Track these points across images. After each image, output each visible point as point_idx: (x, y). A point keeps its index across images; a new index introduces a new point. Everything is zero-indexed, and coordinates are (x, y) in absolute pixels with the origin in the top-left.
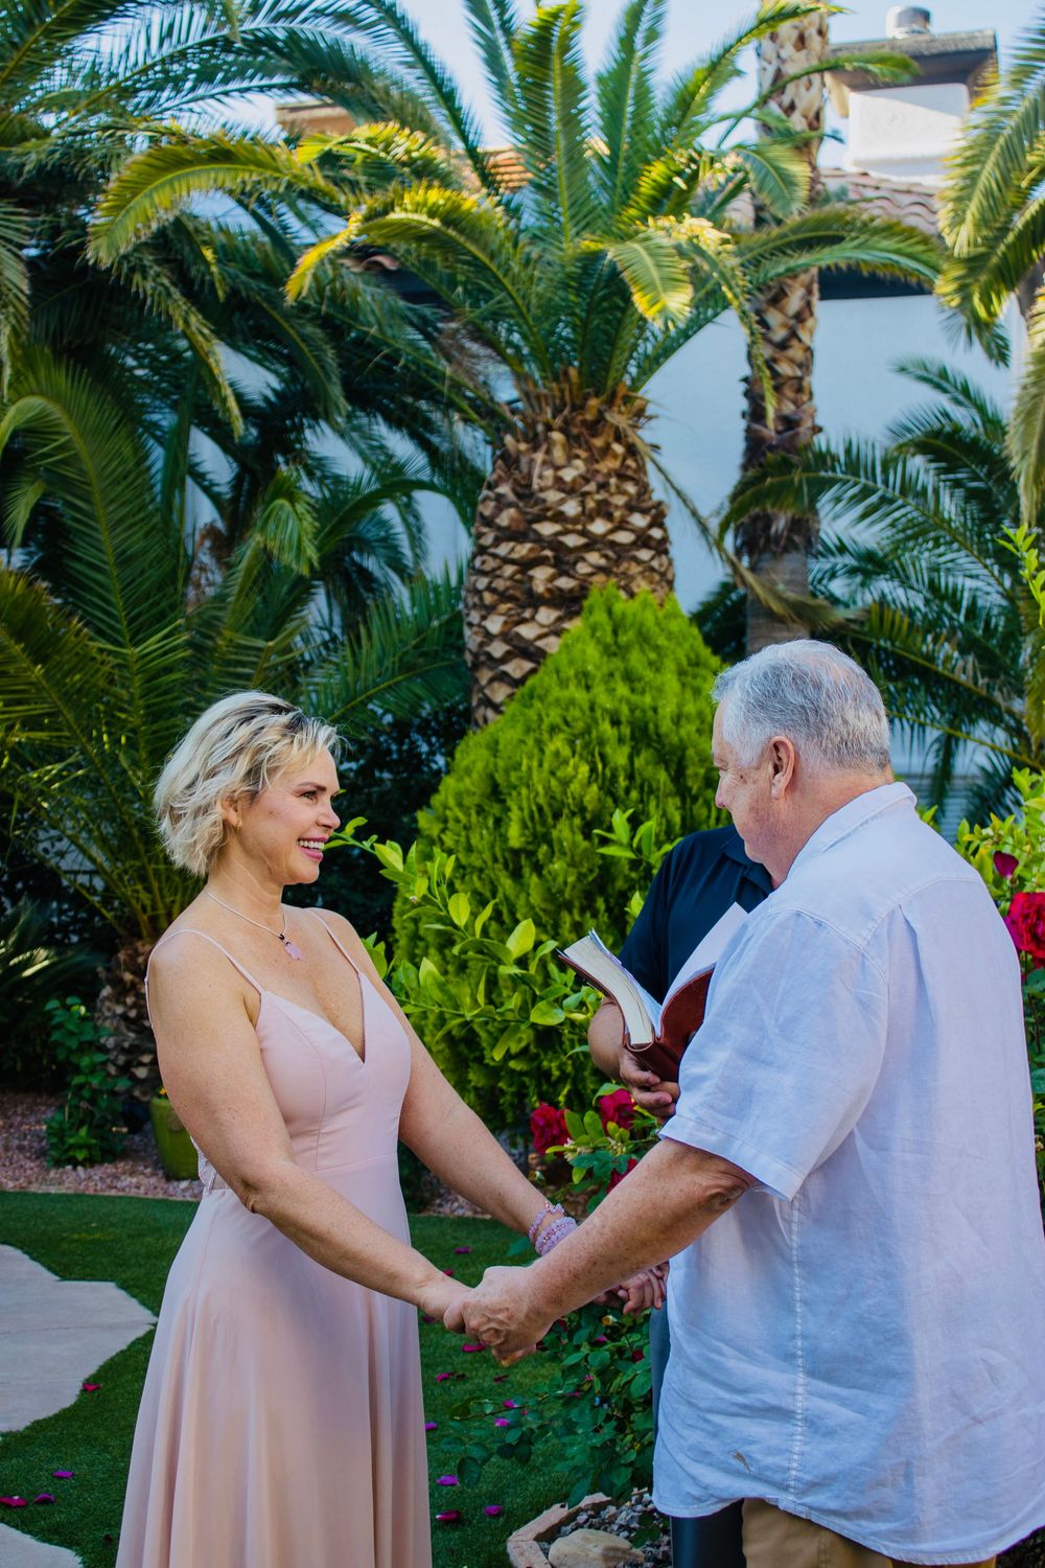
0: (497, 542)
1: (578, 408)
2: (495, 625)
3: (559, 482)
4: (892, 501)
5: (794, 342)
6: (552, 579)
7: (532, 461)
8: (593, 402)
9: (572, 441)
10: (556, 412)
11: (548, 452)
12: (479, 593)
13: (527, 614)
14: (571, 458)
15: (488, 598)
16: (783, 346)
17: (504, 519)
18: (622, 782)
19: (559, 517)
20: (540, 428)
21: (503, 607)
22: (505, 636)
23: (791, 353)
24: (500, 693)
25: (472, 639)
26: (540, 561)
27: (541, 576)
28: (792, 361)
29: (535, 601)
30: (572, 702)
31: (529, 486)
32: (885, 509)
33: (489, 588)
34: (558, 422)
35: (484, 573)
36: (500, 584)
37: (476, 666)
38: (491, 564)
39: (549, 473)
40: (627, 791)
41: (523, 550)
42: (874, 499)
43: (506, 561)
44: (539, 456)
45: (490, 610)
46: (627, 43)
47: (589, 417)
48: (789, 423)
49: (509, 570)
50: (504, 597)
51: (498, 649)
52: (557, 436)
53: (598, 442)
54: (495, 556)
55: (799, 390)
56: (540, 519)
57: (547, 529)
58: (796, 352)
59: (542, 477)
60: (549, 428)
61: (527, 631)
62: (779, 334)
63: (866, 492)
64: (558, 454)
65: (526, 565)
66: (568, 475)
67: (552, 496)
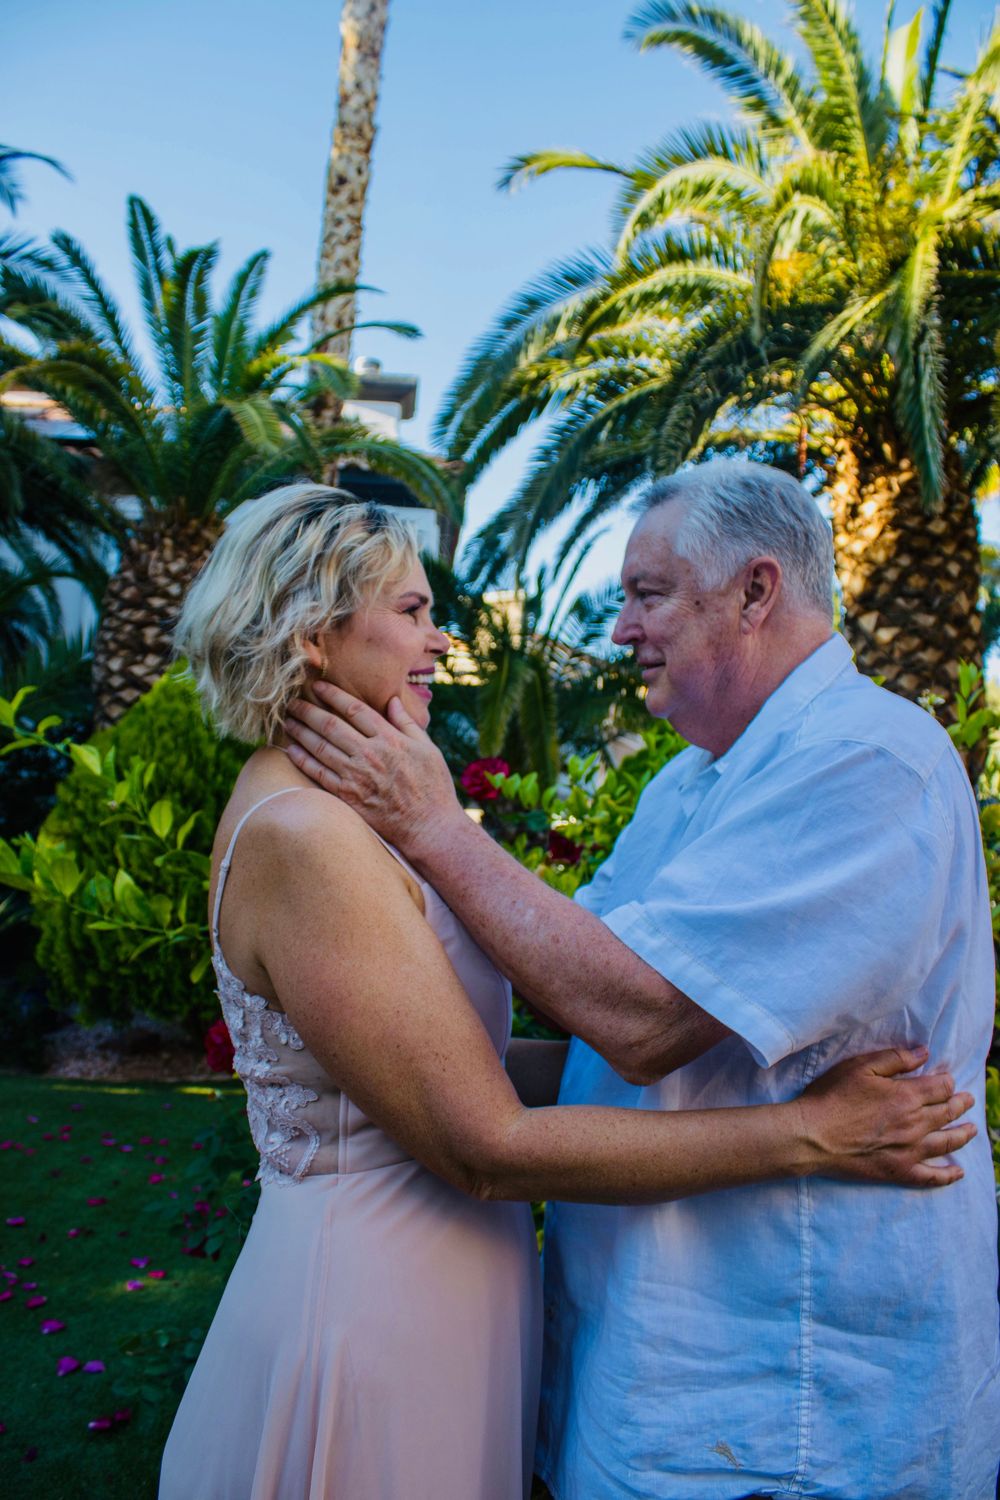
0: (121, 609)
1: (184, 524)
2: (115, 664)
3: (167, 573)
6: (158, 635)
7: (149, 558)
8: (194, 523)
9: (179, 547)
10: (169, 526)
11: (161, 551)
12: (105, 643)
13: (139, 658)
14: (176, 557)
15: (112, 646)
17: (128, 593)
18: (211, 769)
19: (165, 595)
20: (156, 535)
21: (123, 653)
22: (123, 672)
24: (116, 711)
25: (98, 674)
26: (152, 624)
27: (150, 633)
29: (145, 650)
30: (176, 712)
31: (145, 571)
33: (114, 640)
34: (169, 532)
35: (109, 630)
36: (121, 637)
37: (100, 692)
38: (115, 623)
39: (160, 565)
40: (215, 775)
41: (139, 615)
43: (127, 621)
44: (155, 554)
45: (111, 655)
46: (237, 295)
47: (190, 531)
49: (128, 628)
50: (122, 645)
51: (116, 681)
52: (168, 542)
53: (196, 549)
54: (118, 619)
56: (153, 594)
57: (157, 602)
59: (155, 568)
60: (163, 535)
61: (138, 670)
64: (168, 554)
65: (140, 625)
66: (174, 567)
67: (162, 581)
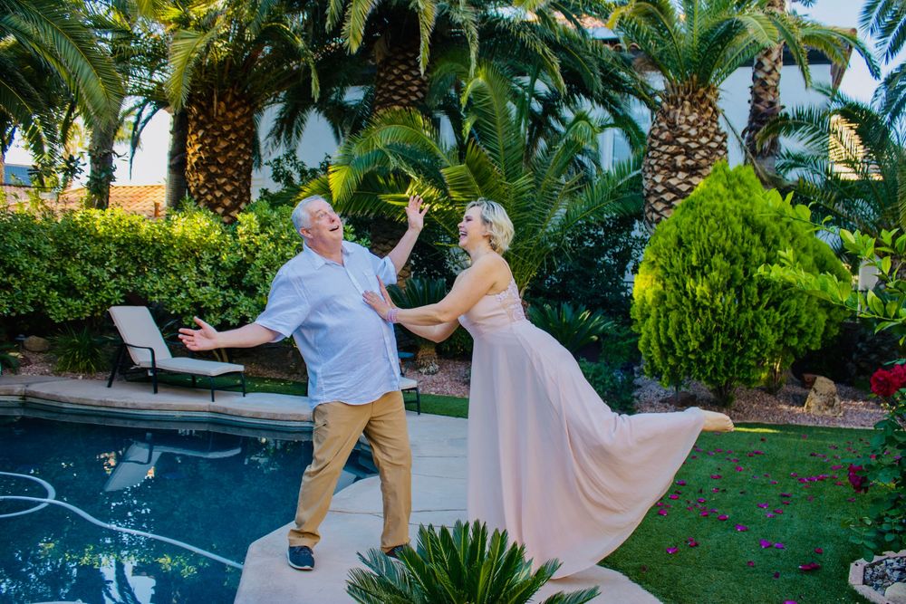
0: (660, 145)
1: (695, 92)
2: (658, 179)
3: (687, 122)
4: (824, 134)
5: (774, 72)
6: (684, 160)
7: (675, 113)
8: (702, 90)
9: (693, 105)
10: (686, 93)
11: (683, 109)
12: (652, 166)
13: (673, 174)
14: (692, 112)
15: (656, 168)
16: (769, 73)
17: (663, 136)
19: (688, 135)
20: (679, 100)
21: (663, 172)
22: (663, 183)
23: (772, 76)
24: (659, 207)
25: (646, 184)
26: (680, 153)
27: (680, 160)
28: (773, 79)
29: (677, 170)
31: (674, 123)
32: (821, 137)
33: (656, 164)
34: (687, 97)
35: (654, 158)
36: (662, 162)
37: (648, 196)
38: (657, 154)
39: (683, 118)
41: (672, 149)
42: (818, 132)
43: (664, 153)
44: (679, 111)
45: (657, 172)
47: (699, 96)
48: (772, 104)
49: (666, 156)
50: (663, 167)
51: (660, 189)
52: (687, 103)
53: (703, 106)
54: (659, 151)
55: (776, 91)
56: (679, 136)
57: (682, 140)
58: (774, 76)
59: (680, 120)
60: (683, 99)
61: (673, 182)
62: (768, 68)
63: (814, 130)
64: (687, 110)
65: (673, 155)
66: (691, 119)
67: (685, 127)
